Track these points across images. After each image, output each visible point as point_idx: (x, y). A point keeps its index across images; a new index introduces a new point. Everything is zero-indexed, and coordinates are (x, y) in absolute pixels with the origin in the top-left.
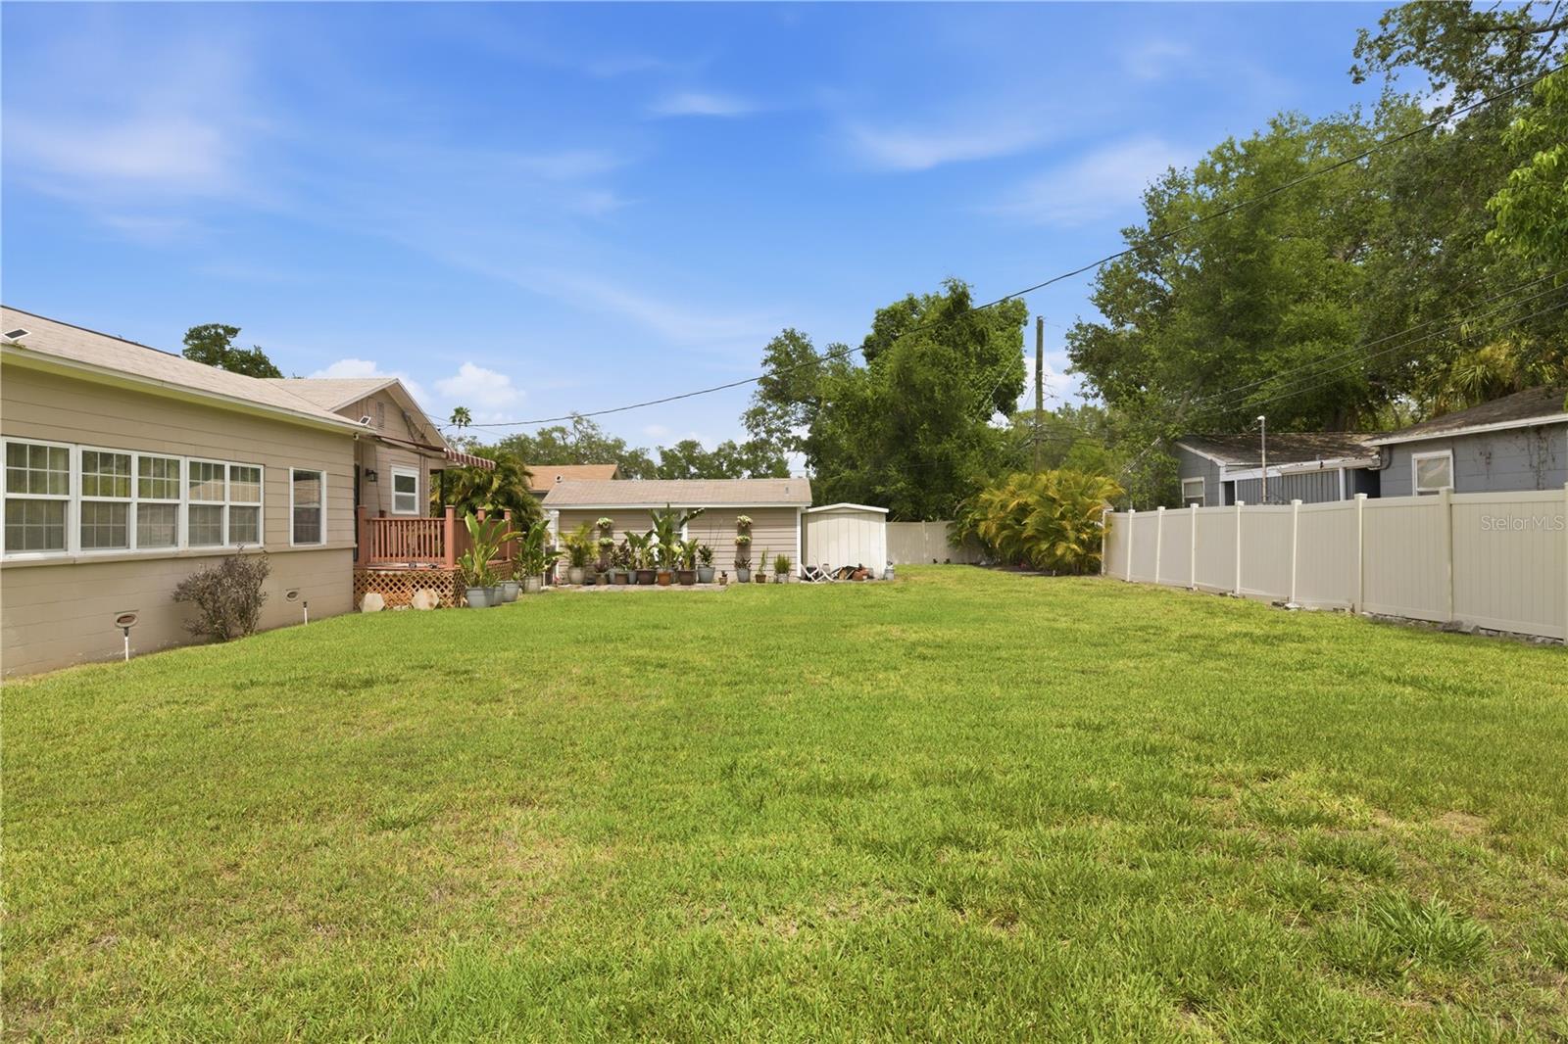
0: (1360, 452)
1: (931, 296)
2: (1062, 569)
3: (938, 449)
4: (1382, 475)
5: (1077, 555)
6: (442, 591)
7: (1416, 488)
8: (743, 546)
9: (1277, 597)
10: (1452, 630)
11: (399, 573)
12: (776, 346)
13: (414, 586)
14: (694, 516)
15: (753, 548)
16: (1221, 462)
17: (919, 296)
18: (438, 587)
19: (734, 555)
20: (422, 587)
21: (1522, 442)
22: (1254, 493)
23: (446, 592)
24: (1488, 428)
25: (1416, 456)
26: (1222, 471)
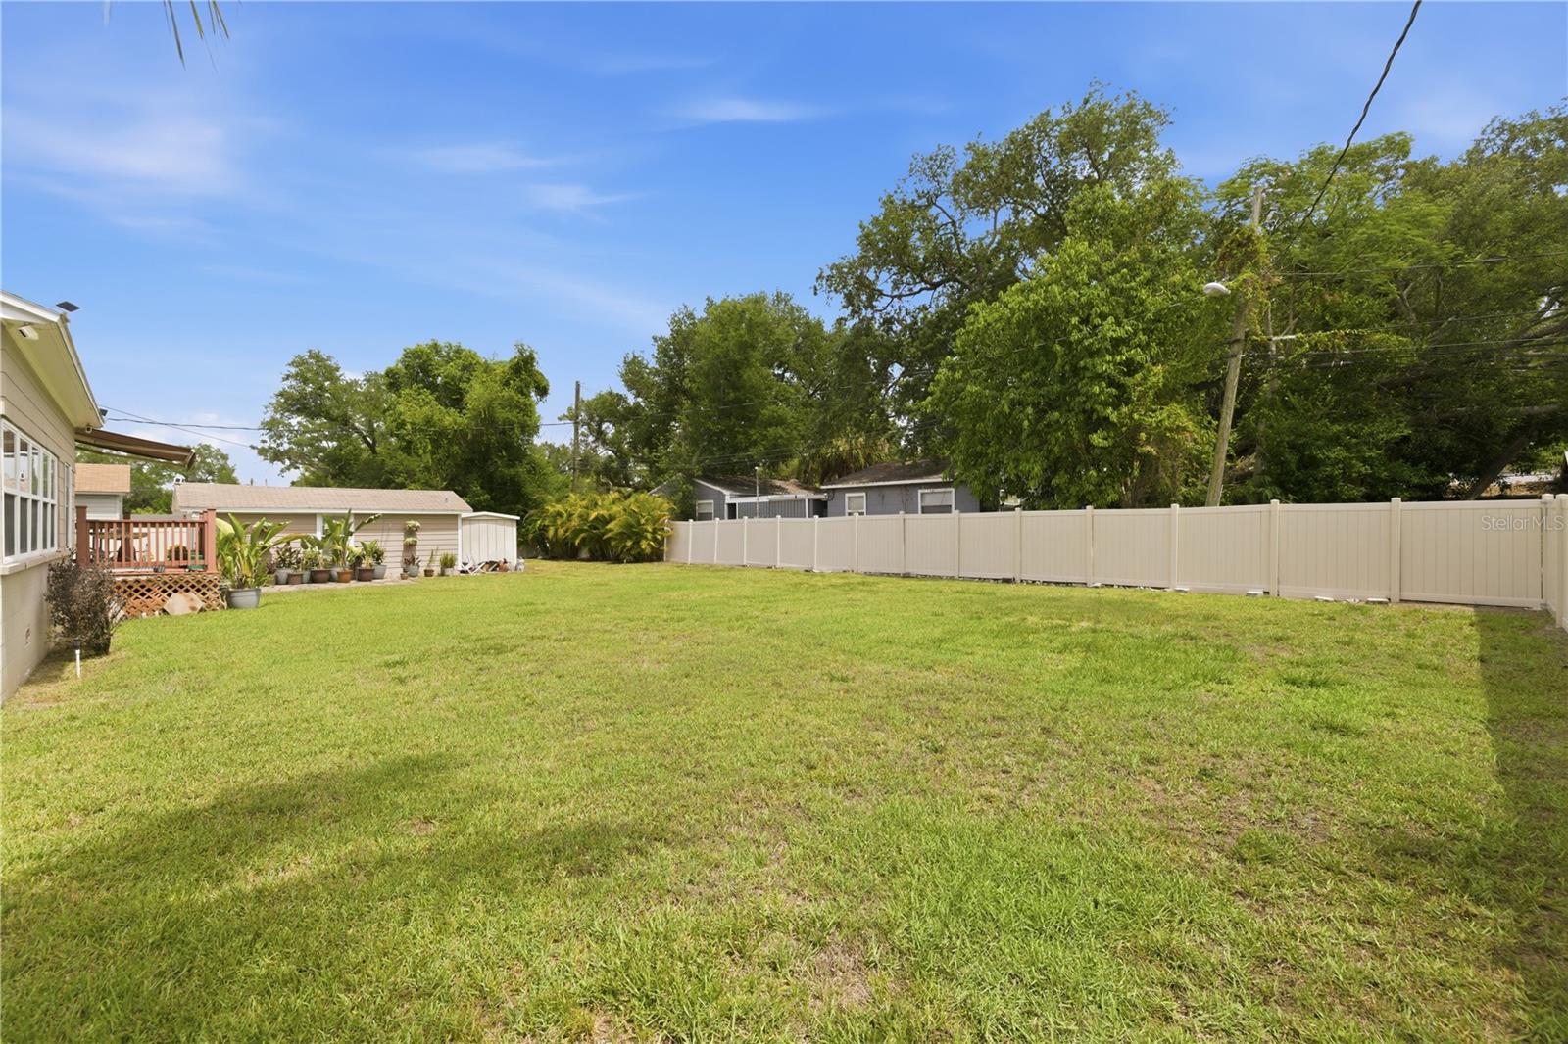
0: (818, 491)
1: (453, 344)
2: (640, 558)
3: (512, 472)
4: (829, 504)
5: (652, 548)
6: (204, 594)
7: (847, 511)
8: (410, 547)
9: (807, 567)
10: (907, 576)
11: (144, 578)
12: (299, 363)
13: (164, 591)
14: (365, 521)
15: (418, 548)
16: (727, 493)
17: (441, 343)
18: (198, 590)
19: (401, 554)
20: (176, 591)
21: (898, 491)
22: (750, 511)
23: (209, 594)
24: (887, 483)
25: (847, 495)
26: (727, 497)
